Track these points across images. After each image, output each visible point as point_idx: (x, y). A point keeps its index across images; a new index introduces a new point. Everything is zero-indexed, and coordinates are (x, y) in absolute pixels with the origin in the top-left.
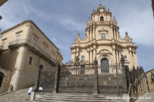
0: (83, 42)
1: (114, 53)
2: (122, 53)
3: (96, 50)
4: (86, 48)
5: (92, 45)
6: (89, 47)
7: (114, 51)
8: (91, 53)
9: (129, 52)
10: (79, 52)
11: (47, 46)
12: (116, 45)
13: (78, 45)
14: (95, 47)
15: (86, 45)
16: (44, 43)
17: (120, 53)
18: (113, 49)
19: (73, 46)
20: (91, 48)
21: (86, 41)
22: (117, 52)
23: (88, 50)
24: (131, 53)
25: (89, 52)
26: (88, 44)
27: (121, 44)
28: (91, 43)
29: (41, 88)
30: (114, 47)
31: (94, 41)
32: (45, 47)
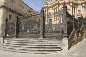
0: (50, 3)
1: (71, 8)
2: (77, 8)
3: (58, 8)
4: (52, 7)
5: (56, 5)
6: (54, 6)
7: (71, 7)
8: (55, 10)
9: (83, 7)
10: (47, 11)
11: (23, 7)
12: (73, 3)
13: (47, 5)
14: (57, 6)
15: (52, 5)
16: (20, 5)
17: (75, 8)
18: (70, 6)
19: (44, 6)
20: (55, 7)
21: (52, 3)
22: (73, 8)
23: (53, 8)
24: (84, 8)
25: (54, 10)
26: (53, 4)
27: (77, 2)
28: (55, 4)
29: (8, 35)
30: (71, 4)
31: (57, 2)
32: (21, 8)
